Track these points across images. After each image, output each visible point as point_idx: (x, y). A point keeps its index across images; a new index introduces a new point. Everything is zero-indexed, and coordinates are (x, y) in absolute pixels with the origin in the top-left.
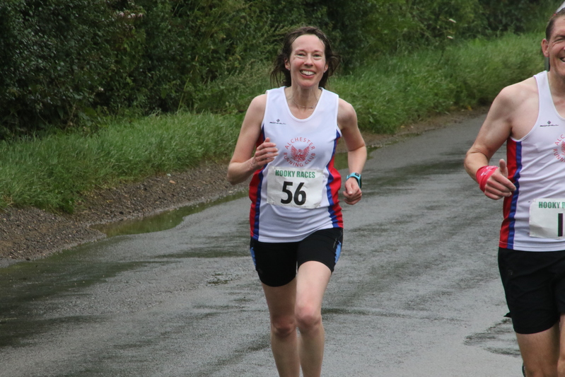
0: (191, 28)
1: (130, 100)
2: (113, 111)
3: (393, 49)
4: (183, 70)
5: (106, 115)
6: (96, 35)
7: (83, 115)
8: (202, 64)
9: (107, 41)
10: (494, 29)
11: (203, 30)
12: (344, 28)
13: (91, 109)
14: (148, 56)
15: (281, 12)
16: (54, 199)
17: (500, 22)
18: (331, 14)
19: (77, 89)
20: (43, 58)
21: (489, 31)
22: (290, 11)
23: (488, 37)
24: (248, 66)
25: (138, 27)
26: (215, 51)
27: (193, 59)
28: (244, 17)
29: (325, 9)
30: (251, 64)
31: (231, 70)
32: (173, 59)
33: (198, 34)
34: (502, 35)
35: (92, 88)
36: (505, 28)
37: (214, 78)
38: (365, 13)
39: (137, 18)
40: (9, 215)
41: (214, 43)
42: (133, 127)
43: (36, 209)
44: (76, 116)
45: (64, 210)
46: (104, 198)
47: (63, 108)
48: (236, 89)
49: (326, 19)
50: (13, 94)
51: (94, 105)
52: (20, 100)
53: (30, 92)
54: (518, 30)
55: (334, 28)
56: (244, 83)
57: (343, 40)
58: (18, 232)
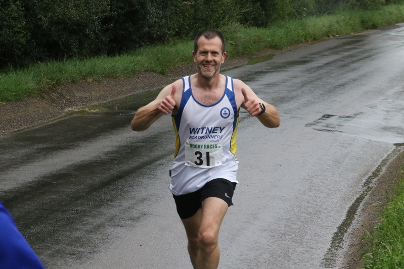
0: (210, 9)
1: (187, 34)
2: (181, 38)
3: (283, 19)
4: (207, 24)
5: (178, 39)
6: (176, 10)
7: (170, 39)
8: (214, 22)
9: (180, 13)
10: (320, 13)
11: (215, 9)
12: (266, 10)
13: (173, 37)
14: (195, 18)
15: (243, 4)
16: (159, 69)
17: (323, 10)
18: (262, 5)
19: (169, 30)
20: (158, 18)
21: (318, 13)
22: (247, 3)
23: (318, 16)
24: (230, 23)
25: (191, 8)
26: (219, 17)
27: (211, 20)
28: (230, 5)
29: (259, 3)
30: (232, 22)
31: (224, 25)
32: (203, 20)
33: (213, 11)
34: (323, 15)
35: (174, 29)
36: (324, 13)
37: (218, 27)
38: (274, 5)
39: (191, 4)
40: (143, 74)
41: (219, 15)
42: (188, 44)
43: (152, 73)
44: (168, 39)
45: (163, 73)
46: (177, 70)
47: (163, 36)
48: (226, 32)
49: (260, 7)
50: (146, 31)
51: (174, 36)
52: (148, 33)
53: (152, 30)
54: (329, 14)
55: (262, 10)
56: (228, 29)
57: (266, 15)
58: (146, 80)
